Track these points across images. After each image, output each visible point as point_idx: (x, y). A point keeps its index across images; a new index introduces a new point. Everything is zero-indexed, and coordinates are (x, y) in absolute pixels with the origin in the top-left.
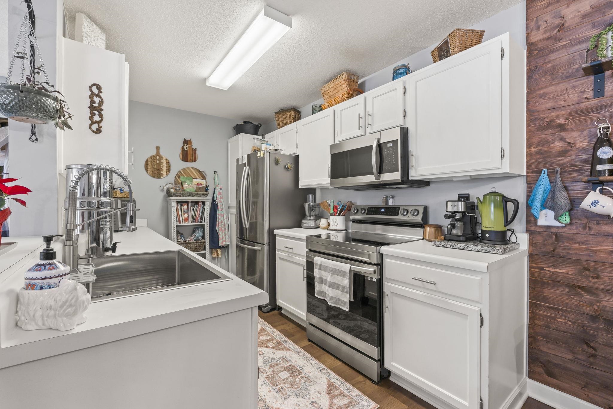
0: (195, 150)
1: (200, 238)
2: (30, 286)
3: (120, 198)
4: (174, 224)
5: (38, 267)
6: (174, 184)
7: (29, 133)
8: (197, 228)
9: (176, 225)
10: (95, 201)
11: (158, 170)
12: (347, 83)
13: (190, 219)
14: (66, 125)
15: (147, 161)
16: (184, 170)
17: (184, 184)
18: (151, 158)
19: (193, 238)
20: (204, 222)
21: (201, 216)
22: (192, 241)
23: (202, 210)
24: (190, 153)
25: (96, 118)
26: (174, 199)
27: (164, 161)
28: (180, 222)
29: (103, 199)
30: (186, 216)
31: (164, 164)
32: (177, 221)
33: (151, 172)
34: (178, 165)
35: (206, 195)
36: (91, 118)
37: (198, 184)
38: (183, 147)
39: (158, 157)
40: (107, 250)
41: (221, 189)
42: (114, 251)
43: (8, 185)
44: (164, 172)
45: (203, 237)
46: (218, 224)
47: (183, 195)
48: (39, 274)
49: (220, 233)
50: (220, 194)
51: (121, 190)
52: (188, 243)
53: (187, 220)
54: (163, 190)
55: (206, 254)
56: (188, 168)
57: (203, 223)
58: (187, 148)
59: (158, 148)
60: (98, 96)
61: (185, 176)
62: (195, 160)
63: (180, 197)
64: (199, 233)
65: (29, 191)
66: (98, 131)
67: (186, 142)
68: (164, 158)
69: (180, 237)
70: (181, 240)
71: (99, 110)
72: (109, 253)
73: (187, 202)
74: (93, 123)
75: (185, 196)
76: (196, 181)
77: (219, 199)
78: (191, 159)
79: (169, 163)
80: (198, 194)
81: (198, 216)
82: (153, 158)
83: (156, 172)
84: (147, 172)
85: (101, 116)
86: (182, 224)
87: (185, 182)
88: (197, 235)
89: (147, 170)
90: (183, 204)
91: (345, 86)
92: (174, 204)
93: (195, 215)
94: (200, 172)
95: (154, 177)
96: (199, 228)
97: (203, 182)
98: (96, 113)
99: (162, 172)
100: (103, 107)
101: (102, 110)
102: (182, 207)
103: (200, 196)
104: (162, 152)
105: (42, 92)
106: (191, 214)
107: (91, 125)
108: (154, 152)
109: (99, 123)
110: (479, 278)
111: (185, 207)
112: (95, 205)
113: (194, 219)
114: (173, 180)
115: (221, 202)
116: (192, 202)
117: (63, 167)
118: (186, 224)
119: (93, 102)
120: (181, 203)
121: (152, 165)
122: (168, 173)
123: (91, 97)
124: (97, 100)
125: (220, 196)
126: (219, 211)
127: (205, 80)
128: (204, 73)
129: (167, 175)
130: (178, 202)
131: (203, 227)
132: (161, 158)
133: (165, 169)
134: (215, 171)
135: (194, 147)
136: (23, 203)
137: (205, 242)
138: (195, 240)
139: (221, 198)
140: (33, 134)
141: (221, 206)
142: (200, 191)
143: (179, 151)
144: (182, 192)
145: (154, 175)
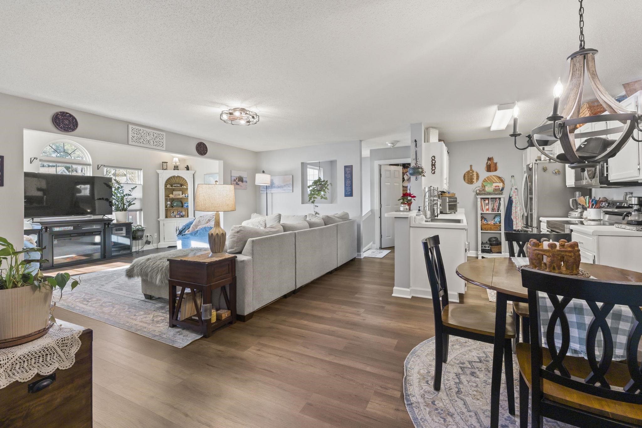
0: (496, 163)
1: (498, 223)
2: (417, 215)
3: (448, 197)
4: (480, 212)
5: (418, 212)
6: (481, 187)
7: (415, 178)
8: (496, 216)
9: (480, 213)
10: (432, 199)
11: (471, 179)
12: (588, 110)
13: (490, 209)
14: (424, 176)
15: (465, 174)
16: (488, 177)
17: (486, 187)
18: (467, 172)
19: (493, 222)
20: (501, 212)
21: (498, 208)
22: (491, 224)
23: (499, 204)
24: (492, 166)
25: (434, 168)
26: (479, 197)
27: (475, 173)
28: (483, 211)
29: (435, 198)
30: (487, 207)
31: (475, 175)
32: (481, 210)
33: (467, 181)
34: (484, 174)
35: (502, 194)
36: (432, 169)
37: (496, 187)
38: (487, 163)
39: (471, 172)
40: (435, 216)
41: (516, 189)
42: (437, 217)
43: (412, 195)
44: (475, 180)
45: (500, 222)
46: (513, 214)
47: (485, 194)
48: (418, 213)
49: (514, 220)
50: (514, 192)
51: (449, 193)
52: (489, 225)
53: (488, 210)
54: (474, 191)
55: (502, 233)
56: (491, 176)
57: (499, 212)
58: (489, 163)
59: (471, 166)
60: (434, 160)
61: (488, 181)
62: (496, 170)
63: (483, 195)
64: (497, 219)
65: (416, 197)
66: (434, 173)
67: (489, 159)
68: (475, 172)
69: (484, 221)
70: (484, 222)
71: (434, 165)
72: (436, 218)
73: (488, 198)
74: (432, 170)
75: (486, 195)
76: (495, 185)
77: (514, 196)
78: (493, 170)
79: (478, 174)
80: (495, 193)
81: (496, 208)
82: (468, 172)
83: (470, 181)
84: (465, 181)
85: (435, 167)
86: (484, 212)
87: (487, 186)
88: (496, 220)
89: (464, 180)
90: (486, 199)
91: (587, 112)
92: (479, 200)
93: (493, 207)
94: (499, 178)
95: (468, 183)
96: (498, 216)
97: (501, 185)
98: (434, 166)
99: (473, 180)
100: (436, 164)
101: (435, 165)
102: (485, 202)
103: (497, 195)
104: (473, 168)
105: (419, 168)
106: (490, 206)
107: (432, 171)
108: (469, 169)
109: (434, 170)
110: (591, 239)
111: (487, 202)
112: (432, 200)
113: (493, 210)
114: (480, 185)
115: (516, 198)
116: (491, 198)
117: (424, 188)
118: (488, 212)
119: (432, 163)
120: (484, 199)
121: (468, 177)
122: (477, 180)
123: (432, 161)
124: (434, 162)
125: (515, 194)
126: (514, 205)
127: (490, 128)
128: (488, 125)
129: (477, 182)
130: (482, 198)
131: (500, 215)
132: (473, 172)
133: (475, 178)
134: (512, 176)
135: (495, 161)
136: (415, 200)
137: (500, 225)
138: (494, 223)
139: (515, 196)
140: (416, 178)
141: (516, 201)
142: (497, 191)
143: (484, 166)
144: (484, 192)
145: (469, 182)
